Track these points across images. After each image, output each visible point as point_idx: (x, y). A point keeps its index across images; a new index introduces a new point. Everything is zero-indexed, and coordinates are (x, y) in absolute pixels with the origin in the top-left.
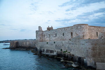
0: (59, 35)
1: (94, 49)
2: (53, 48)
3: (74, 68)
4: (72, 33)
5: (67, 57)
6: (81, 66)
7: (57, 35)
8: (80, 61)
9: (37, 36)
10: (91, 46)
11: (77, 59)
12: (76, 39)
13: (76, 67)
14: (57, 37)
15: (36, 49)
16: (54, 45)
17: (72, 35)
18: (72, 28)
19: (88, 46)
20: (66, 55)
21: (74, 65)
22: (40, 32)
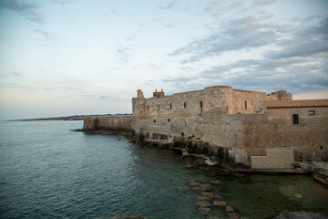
0: (178, 107)
1: (247, 132)
2: (165, 130)
3: (211, 166)
4: (201, 103)
5: (196, 147)
6: (224, 164)
7: (174, 107)
8: (221, 154)
9: (133, 108)
10: (242, 127)
11: (216, 151)
12: (212, 113)
13: (214, 166)
14: (172, 111)
15: (133, 132)
16: (169, 125)
17: (201, 106)
18: (201, 92)
19: (238, 126)
20: (194, 143)
21: (208, 162)
22: (139, 101)
